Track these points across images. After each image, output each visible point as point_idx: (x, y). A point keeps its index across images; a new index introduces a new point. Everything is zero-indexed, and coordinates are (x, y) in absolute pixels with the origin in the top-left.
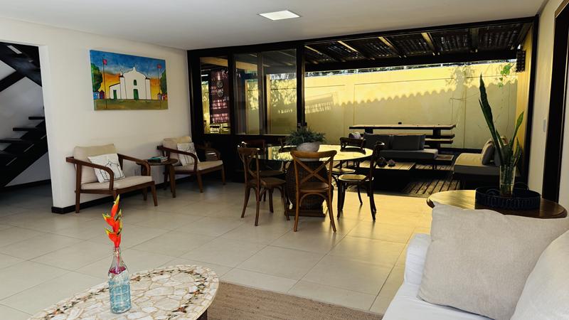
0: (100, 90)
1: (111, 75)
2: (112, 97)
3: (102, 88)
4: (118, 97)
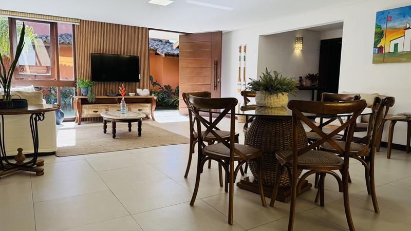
0: (378, 46)
1: (395, 30)
2: (392, 50)
3: (382, 44)
4: (400, 50)
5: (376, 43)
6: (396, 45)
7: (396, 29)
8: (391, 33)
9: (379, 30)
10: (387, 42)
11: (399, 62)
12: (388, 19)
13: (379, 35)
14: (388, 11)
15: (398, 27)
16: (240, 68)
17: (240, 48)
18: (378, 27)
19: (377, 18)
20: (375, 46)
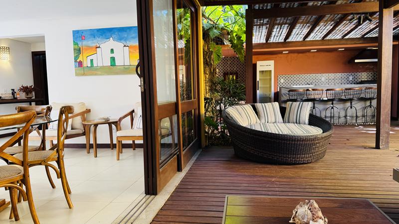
0: (78, 61)
2: (89, 65)
3: (80, 59)
4: (95, 65)
5: (76, 58)
6: (92, 61)
7: (90, 47)
8: (86, 50)
9: (76, 47)
10: (85, 58)
11: (96, 75)
12: (83, 38)
13: (78, 51)
18: (75, 43)
19: (73, 36)
20: (76, 61)
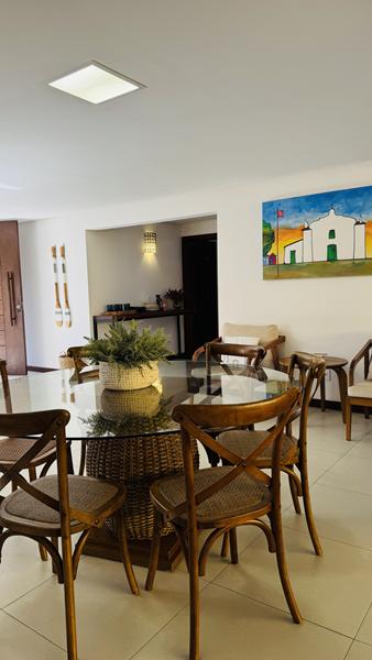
0: (269, 254)
2: (288, 261)
3: (273, 250)
4: (298, 260)
5: (266, 249)
6: (293, 253)
7: (290, 229)
8: (284, 234)
9: (267, 230)
10: (281, 248)
11: (299, 277)
12: (279, 214)
13: (269, 238)
14: (279, 202)
15: (293, 226)
16: (57, 284)
17: (54, 250)
18: (266, 225)
19: (264, 212)
20: (265, 255)
